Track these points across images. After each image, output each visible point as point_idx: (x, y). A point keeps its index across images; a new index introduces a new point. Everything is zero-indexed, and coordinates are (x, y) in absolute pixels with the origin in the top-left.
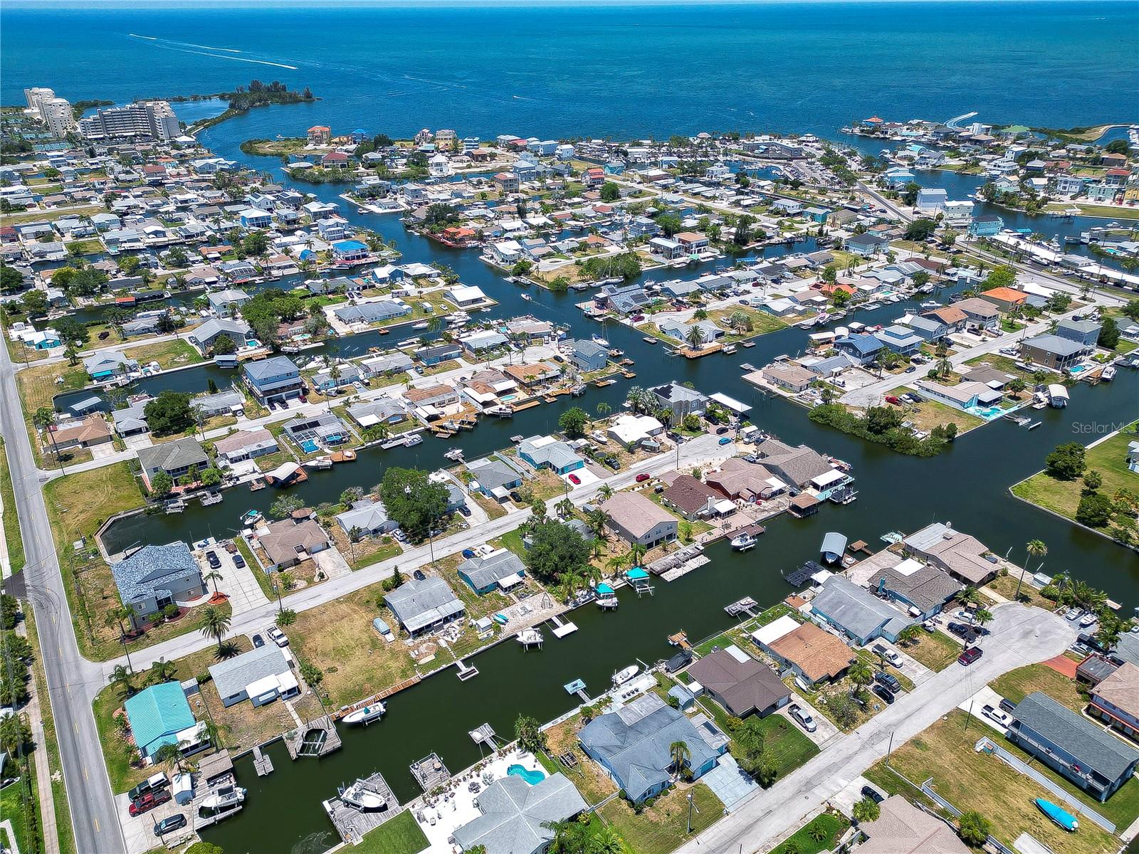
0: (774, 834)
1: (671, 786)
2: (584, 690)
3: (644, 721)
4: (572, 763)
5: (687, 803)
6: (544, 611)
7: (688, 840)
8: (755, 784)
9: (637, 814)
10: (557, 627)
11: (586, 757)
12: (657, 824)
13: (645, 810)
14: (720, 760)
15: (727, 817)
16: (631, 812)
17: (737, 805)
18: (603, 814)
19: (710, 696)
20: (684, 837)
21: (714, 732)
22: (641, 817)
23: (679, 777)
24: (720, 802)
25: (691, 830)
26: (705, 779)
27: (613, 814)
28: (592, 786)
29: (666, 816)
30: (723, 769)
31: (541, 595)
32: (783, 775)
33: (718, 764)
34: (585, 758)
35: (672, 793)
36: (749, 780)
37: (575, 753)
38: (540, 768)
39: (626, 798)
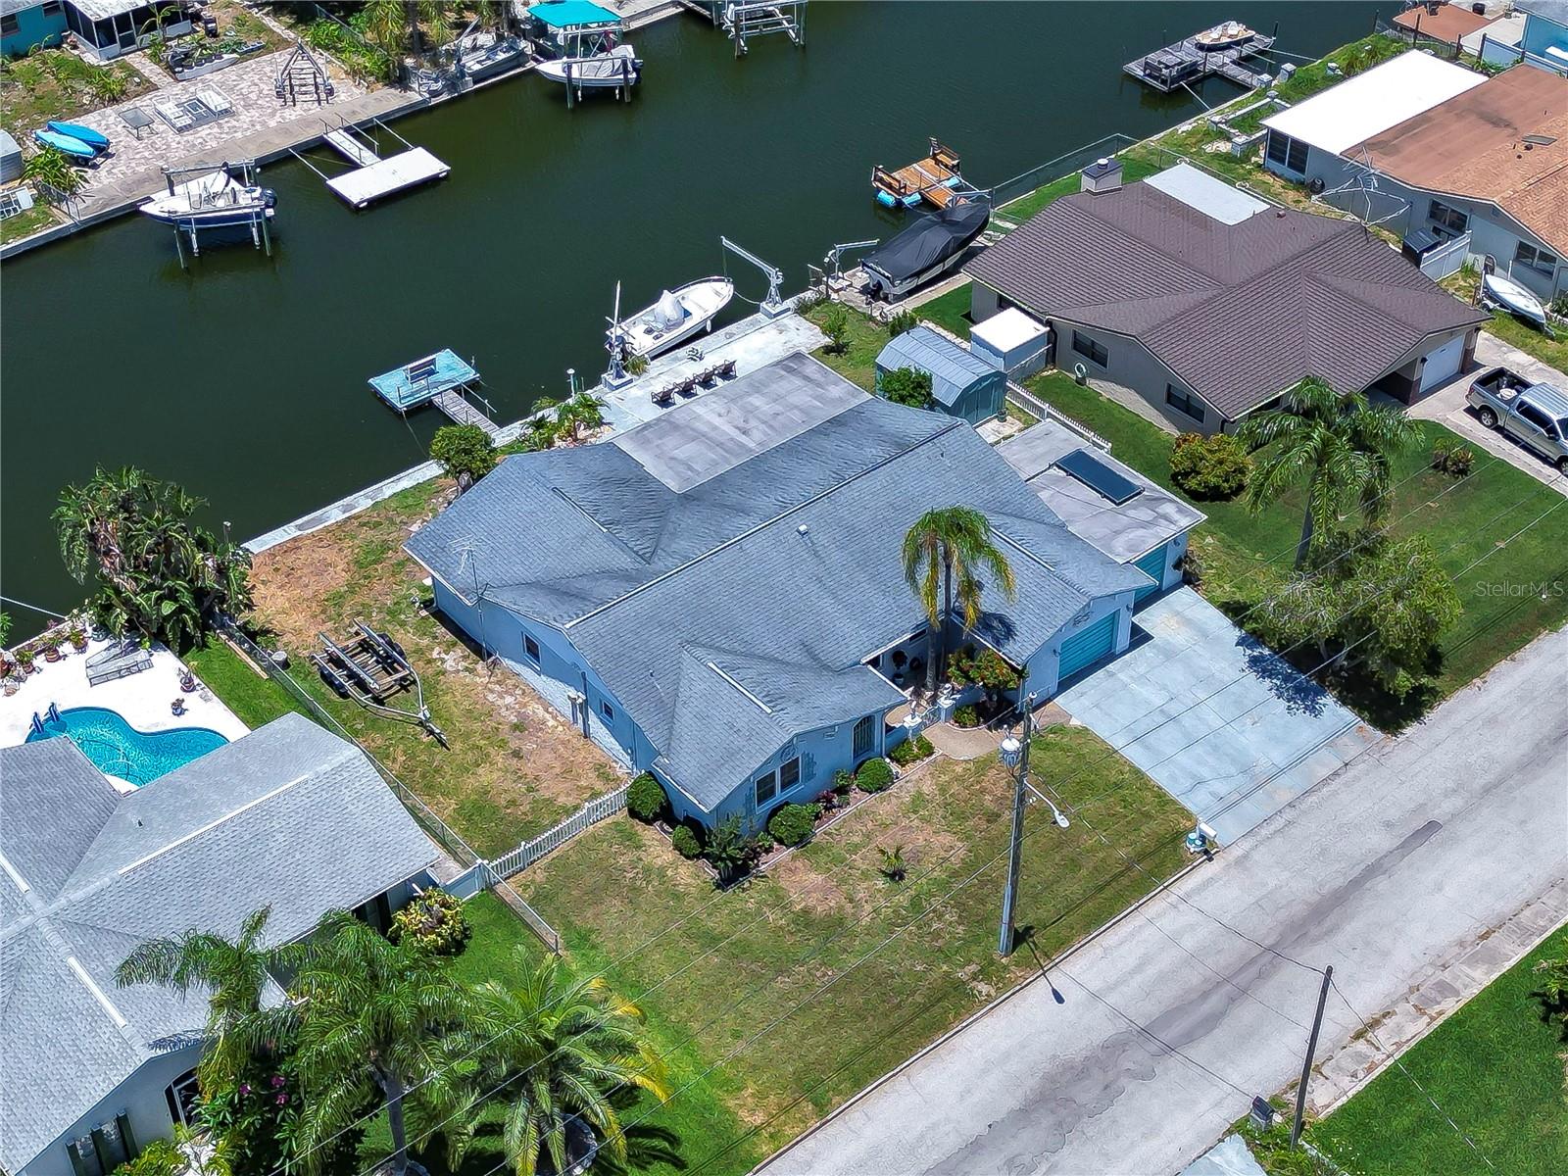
0: (1465, 925)
1: (903, 748)
2: (467, 391)
3: (758, 468)
4: (380, 681)
5: (993, 818)
6: (292, 114)
7: (1006, 986)
8: (1334, 712)
9: (724, 883)
10: (350, 165)
11: (461, 650)
12: (835, 926)
13: (766, 863)
14: (1152, 619)
15: (1208, 870)
16: (693, 876)
17: (1254, 809)
18: (541, 899)
19: (1082, 366)
20: (983, 974)
21: (1116, 490)
22: (748, 896)
23: (945, 702)
24: (1163, 799)
25: (1019, 938)
26: (1079, 707)
27: (595, 896)
28: (486, 776)
29: (881, 883)
30: (1170, 654)
31: (281, 57)
32: (1474, 667)
33: (1139, 637)
34: (453, 659)
35: (912, 777)
36: (1304, 697)
37: (405, 639)
38: (210, 713)
39: (666, 814)
